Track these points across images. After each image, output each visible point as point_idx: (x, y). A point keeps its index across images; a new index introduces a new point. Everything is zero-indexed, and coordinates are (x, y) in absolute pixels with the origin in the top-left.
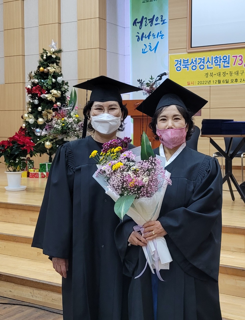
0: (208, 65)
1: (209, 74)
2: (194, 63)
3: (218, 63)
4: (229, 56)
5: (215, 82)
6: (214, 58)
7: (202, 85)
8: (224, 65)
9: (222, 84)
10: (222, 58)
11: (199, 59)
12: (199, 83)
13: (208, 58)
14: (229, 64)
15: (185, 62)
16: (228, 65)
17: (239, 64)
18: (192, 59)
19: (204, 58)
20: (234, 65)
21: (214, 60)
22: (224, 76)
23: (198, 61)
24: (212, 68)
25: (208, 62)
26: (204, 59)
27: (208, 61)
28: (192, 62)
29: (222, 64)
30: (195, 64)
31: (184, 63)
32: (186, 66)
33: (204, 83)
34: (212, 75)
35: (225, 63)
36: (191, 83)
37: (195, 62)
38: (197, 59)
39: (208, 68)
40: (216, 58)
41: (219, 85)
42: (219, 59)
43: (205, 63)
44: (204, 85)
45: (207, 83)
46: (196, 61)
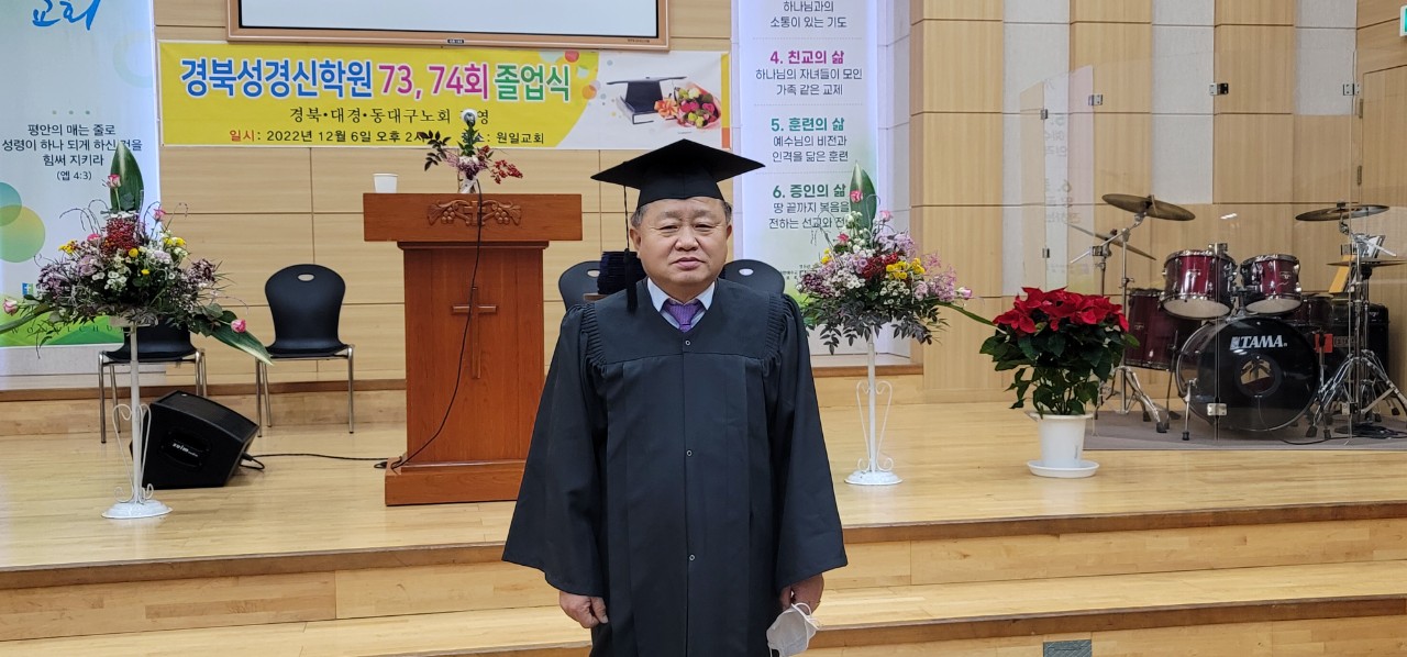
0: (300, 86)
1: (306, 112)
2: (252, 76)
3: (336, 82)
4: (368, 64)
5: (325, 136)
6: (321, 66)
7: (282, 144)
8: (354, 89)
9: (349, 144)
10: (345, 68)
11: (268, 64)
12: (272, 136)
13: (301, 64)
14: (369, 87)
15: (218, 69)
16: (366, 90)
17: (400, 90)
18: (245, 63)
19: (286, 62)
20: (386, 91)
21: (319, 71)
22: (358, 120)
23: (267, 71)
24: (315, 94)
25: (301, 77)
26: (285, 67)
27: (301, 72)
28: (246, 71)
29: (347, 86)
30: (255, 79)
31: (215, 72)
32: (223, 82)
33: (291, 138)
34: (314, 114)
35: (356, 84)
36: (243, 135)
37: (255, 73)
38: (263, 64)
39: (301, 93)
40: (327, 64)
41: (341, 145)
42: (335, 71)
43: (291, 78)
44: (290, 144)
45: (300, 137)
46: (258, 69)
